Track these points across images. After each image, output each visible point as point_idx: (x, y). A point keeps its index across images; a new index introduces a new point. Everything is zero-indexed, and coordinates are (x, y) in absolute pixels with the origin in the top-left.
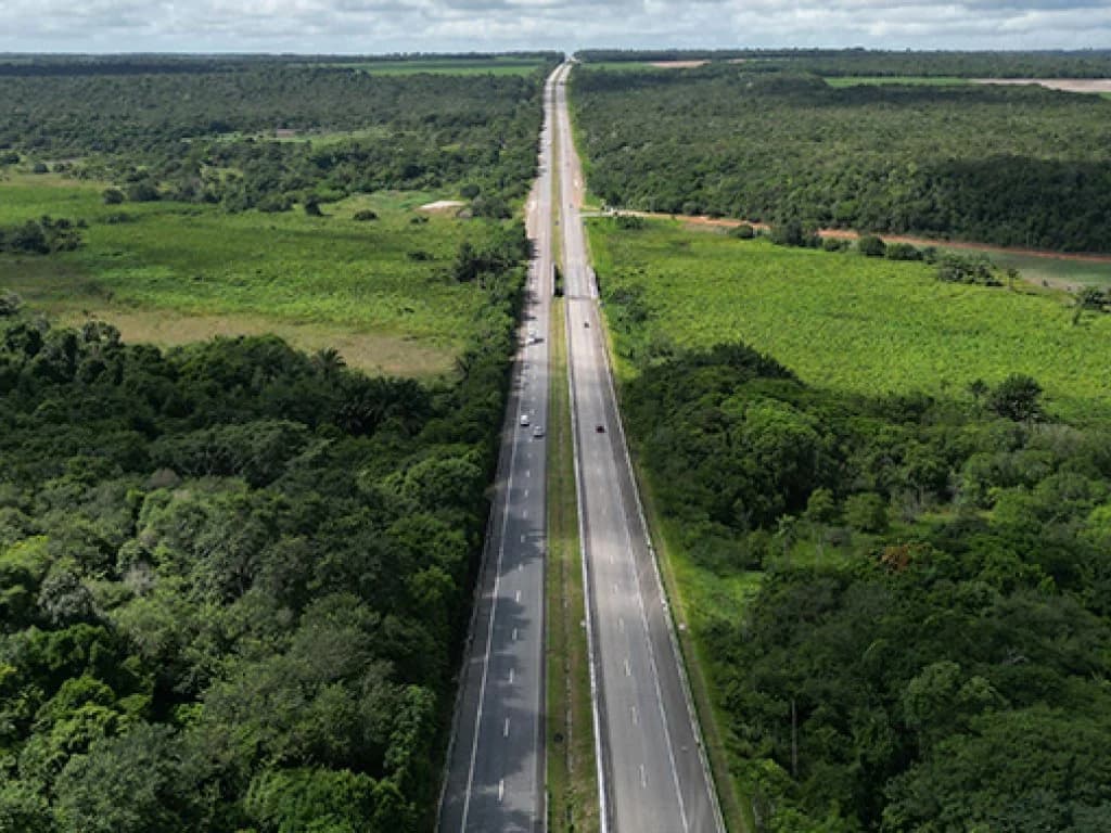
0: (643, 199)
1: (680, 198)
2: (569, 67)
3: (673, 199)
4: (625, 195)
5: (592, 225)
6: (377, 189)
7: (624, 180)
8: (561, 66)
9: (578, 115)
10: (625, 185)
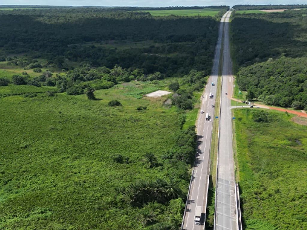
0: (268, 97)
1: (291, 98)
2: (231, 12)
3: (286, 99)
4: (257, 93)
5: (238, 119)
6: (133, 79)
7: (256, 81)
8: (228, 12)
9: (233, 36)
10: (257, 85)
